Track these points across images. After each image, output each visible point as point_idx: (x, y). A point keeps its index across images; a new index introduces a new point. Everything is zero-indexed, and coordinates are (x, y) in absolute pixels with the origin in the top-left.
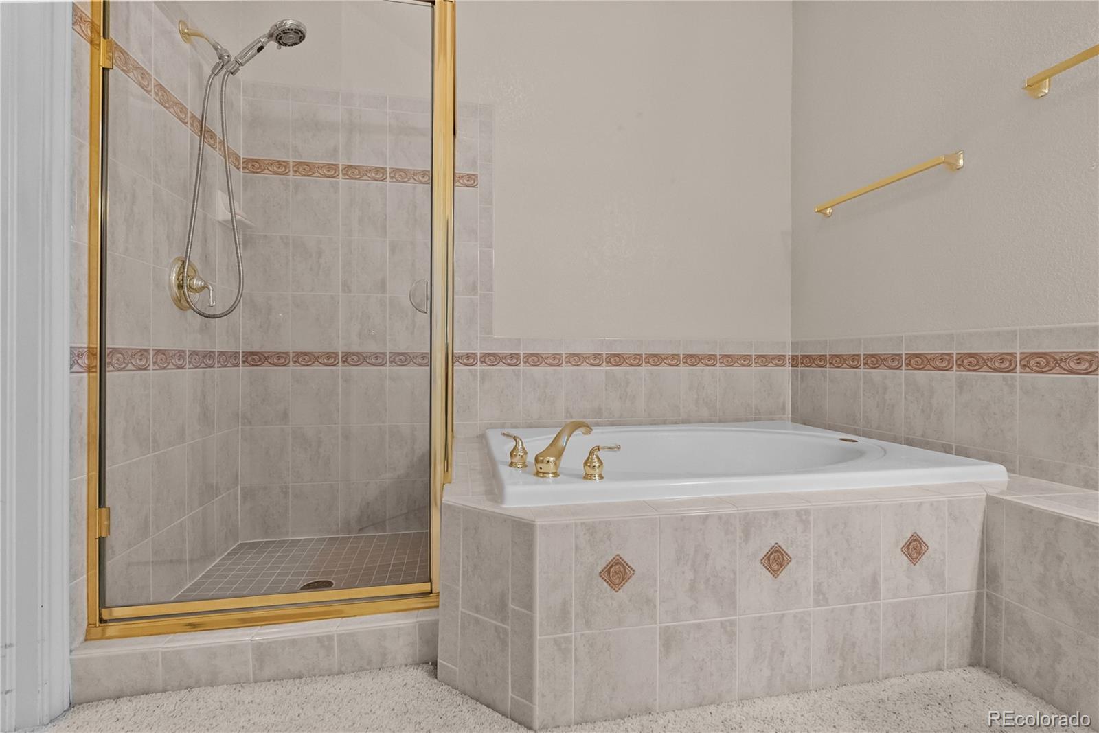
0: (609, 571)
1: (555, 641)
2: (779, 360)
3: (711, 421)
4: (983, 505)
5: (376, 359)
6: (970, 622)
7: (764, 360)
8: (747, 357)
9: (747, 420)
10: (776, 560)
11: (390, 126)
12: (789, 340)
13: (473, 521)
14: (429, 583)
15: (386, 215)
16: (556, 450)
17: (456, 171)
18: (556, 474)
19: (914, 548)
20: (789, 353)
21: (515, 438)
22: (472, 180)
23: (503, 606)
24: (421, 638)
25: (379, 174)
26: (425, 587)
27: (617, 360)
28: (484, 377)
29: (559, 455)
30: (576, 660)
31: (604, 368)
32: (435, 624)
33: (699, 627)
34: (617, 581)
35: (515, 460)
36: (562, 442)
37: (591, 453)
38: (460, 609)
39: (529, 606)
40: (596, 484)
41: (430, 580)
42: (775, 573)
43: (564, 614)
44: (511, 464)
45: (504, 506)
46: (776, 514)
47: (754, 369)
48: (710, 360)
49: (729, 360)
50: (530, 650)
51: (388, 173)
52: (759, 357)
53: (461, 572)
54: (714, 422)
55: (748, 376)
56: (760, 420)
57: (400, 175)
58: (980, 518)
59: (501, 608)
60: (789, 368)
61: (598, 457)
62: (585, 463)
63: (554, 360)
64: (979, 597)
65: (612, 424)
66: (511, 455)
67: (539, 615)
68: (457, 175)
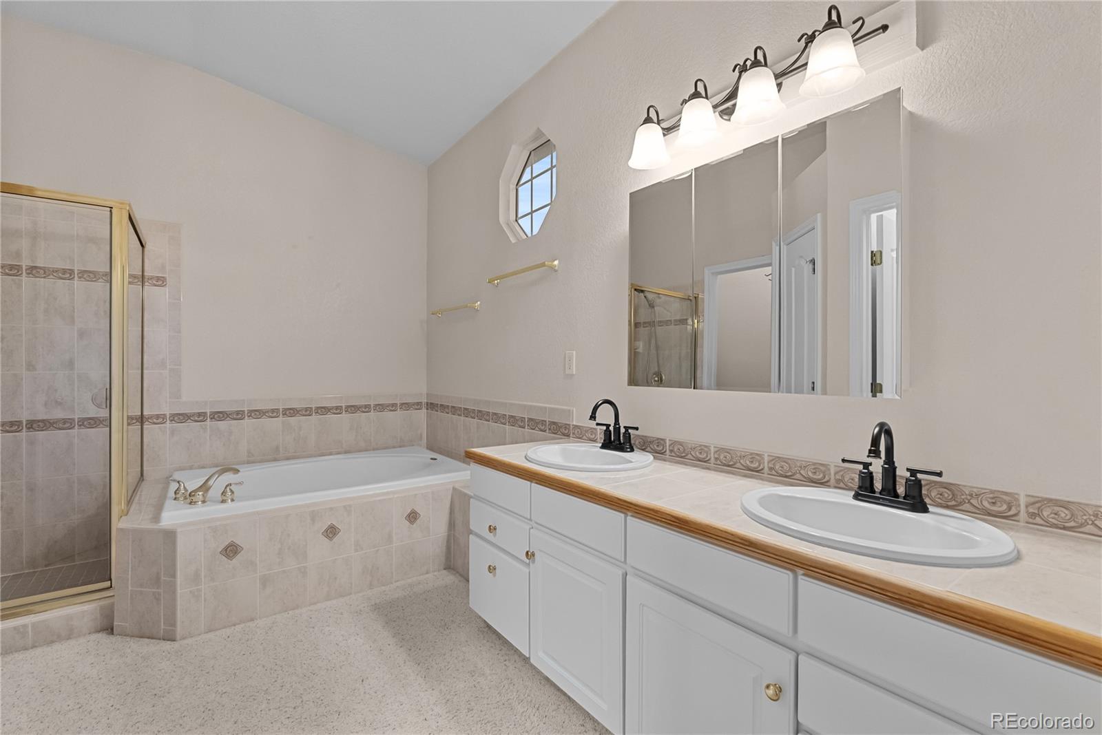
0: (226, 550)
1: (191, 592)
2: (418, 405)
3: (366, 450)
4: (450, 492)
5: (67, 424)
6: (444, 549)
7: (406, 406)
8: (394, 405)
9: (394, 447)
10: (331, 532)
11: (77, 235)
12: (425, 391)
13: (138, 536)
14: (110, 582)
15: (74, 307)
16: (205, 487)
17: (146, 274)
18: (204, 502)
19: (413, 517)
20: (424, 400)
21: (178, 482)
22: (160, 281)
23: (158, 579)
24: (101, 615)
25: (67, 274)
26: (107, 584)
27: (291, 412)
28: (173, 432)
29: (208, 490)
30: (205, 601)
31: (281, 418)
32: (113, 604)
33: (284, 571)
34: (232, 555)
35: (178, 496)
36: (211, 483)
37: (227, 486)
38: (130, 588)
39: (174, 576)
40: (229, 504)
41: (111, 580)
42: (331, 539)
43: (196, 578)
44: (175, 499)
45: (160, 524)
46: (331, 509)
47: (399, 413)
48: (366, 409)
49: (381, 407)
50: (174, 600)
51: (76, 273)
52: (402, 404)
53: (130, 567)
54: (370, 450)
55: (394, 419)
56: (404, 446)
57: (89, 276)
58: (450, 497)
59: (157, 581)
60: (424, 410)
61: (230, 489)
62: (222, 494)
63: (239, 415)
64: (449, 536)
65: (288, 459)
66: (175, 493)
67: (179, 579)
68: (147, 277)
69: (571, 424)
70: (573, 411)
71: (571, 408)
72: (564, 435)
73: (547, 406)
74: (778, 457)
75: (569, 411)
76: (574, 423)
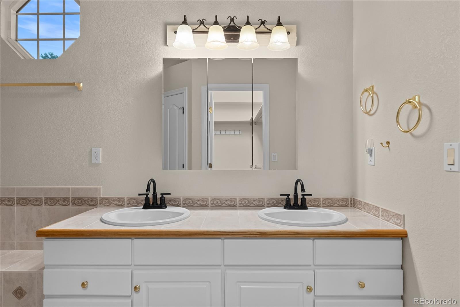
69: (98, 197)
70: (100, 189)
71: (98, 187)
72: (90, 205)
73: (70, 187)
74: (243, 198)
75: (96, 189)
76: (101, 196)
